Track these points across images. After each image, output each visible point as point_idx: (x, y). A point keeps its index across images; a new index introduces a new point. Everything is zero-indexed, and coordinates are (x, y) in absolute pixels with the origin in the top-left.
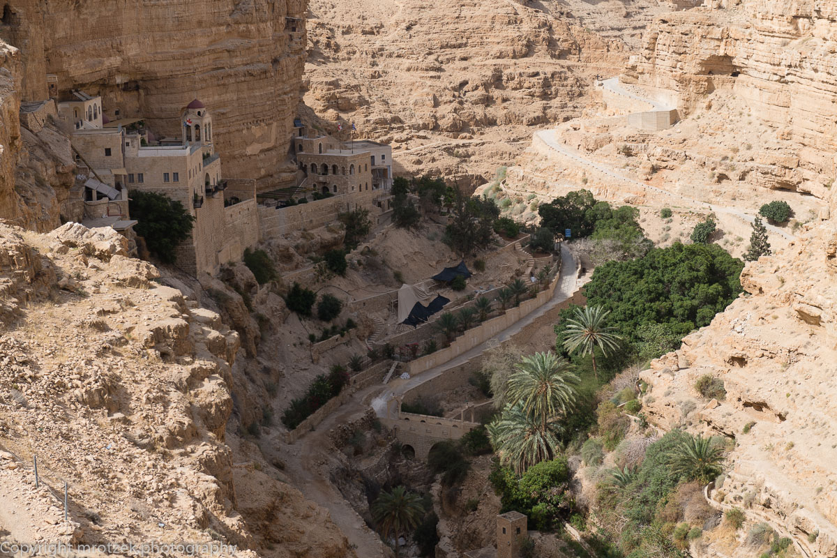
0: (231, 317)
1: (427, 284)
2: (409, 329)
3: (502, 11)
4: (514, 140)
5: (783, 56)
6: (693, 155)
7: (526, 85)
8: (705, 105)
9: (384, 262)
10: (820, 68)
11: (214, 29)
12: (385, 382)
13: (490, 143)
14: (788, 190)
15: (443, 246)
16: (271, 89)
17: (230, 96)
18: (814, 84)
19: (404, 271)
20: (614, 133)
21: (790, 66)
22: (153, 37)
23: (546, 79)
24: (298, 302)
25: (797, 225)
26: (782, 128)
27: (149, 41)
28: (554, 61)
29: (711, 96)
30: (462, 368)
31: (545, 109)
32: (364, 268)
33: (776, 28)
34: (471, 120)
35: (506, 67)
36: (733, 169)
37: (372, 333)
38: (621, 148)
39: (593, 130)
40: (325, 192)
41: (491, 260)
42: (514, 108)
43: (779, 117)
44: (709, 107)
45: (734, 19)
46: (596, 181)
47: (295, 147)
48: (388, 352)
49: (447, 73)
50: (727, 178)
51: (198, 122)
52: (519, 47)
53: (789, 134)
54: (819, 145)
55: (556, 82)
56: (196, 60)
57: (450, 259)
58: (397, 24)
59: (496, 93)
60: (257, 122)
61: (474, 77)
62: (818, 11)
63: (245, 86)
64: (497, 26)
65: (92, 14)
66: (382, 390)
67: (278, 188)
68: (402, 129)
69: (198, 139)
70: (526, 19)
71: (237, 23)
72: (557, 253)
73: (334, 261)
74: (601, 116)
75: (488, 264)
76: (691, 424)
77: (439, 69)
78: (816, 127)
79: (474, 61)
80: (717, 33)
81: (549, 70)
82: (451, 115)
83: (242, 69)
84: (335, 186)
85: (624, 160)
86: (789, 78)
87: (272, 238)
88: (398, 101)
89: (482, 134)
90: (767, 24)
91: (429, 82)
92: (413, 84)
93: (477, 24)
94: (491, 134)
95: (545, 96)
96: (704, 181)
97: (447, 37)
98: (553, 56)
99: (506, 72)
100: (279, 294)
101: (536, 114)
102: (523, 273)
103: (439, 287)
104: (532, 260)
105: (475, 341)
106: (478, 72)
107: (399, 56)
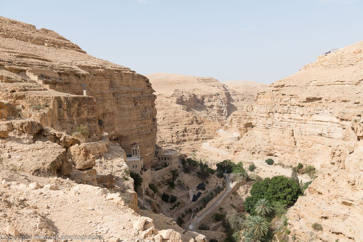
0: (153, 207)
1: (195, 189)
2: (194, 203)
3: (185, 114)
4: (191, 145)
5: (267, 122)
6: (245, 148)
7: (192, 131)
8: (246, 135)
9: (183, 183)
10: (278, 125)
11: (137, 122)
12: (191, 220)
13: (186, 146)
14: (271, 155)
15: (197, 178)
16: (151, 138)
17: (142, 140)
18: (276, 129)
19: (189, 186)
20: (224, 143)
21: (269, 125)
22: (122, 125)
23: (197, 130)
24: (165, 198)
25: (275, 164)
26: (268, 140)
27: (121, 126)
28: (198, 125)
29: (247, 133)
30: (210, 213)
31: (197, 137)
32: (179, 186)
33: (264, 116)
34: (181, 140)
35: (187, 127)
36: (256, 151)
37: (184, 205)
38: (226, 147)
39: (218, 142)
40: (166, 165)
41: (210, 181)
42: (190, 137)
43: (266, 137)
44: (247, 135)
45: (252, 114)
46: (221, 155)
47: (156, 153)
48: (190, 211)
49: (174, 129)
50: (255, 153)
51: (136, 149)
52: (190, 122)
53: (270, 141)
54: (279, 144)
55: (199, 131)
56: (133, 131)
57: (200, 181)
58: (161, 118)
59: (185, 134)
60: (148, 147)
61: (180, 130)
62: (276, 111)
63: (145, 137)
64: (184, 118)
65: (107, 120)
66: (191, 222)
67: (153, 165)
68: (165, 143)
69: (136, 153)
70: (191, 116)
71: (143, 120)
72: (225, 177)
73: (171, 185)
74: (220, 139)
75: (209, 182)
76: (313, 239)
77: (172, 128)
78: (278, 140)
79: (180, 126)
80: (248, 117)
81: (197, 127)
82: (176, 139)
83: (144, 133)
84: (168, 163)
85: (228, 150)
86: (268, 128)
87: (155, 180)
88: (163, 137)
89: (183, 144)
90: (261, 115)
91: (170, 132)
92: (166, 132)
93: (179, 117)
94: (185, 143)
95: (197, 134)
96: (249, 154)
97: (173, 121)
98: (198, 124)
99: (187, 129)
100: (159, 196)
101: (195, 138)
102: (218, 183)
103: (198, 189)
104: (219, 180)
105: (211, 205)
106: (181, 129)
107: (162, 126)
